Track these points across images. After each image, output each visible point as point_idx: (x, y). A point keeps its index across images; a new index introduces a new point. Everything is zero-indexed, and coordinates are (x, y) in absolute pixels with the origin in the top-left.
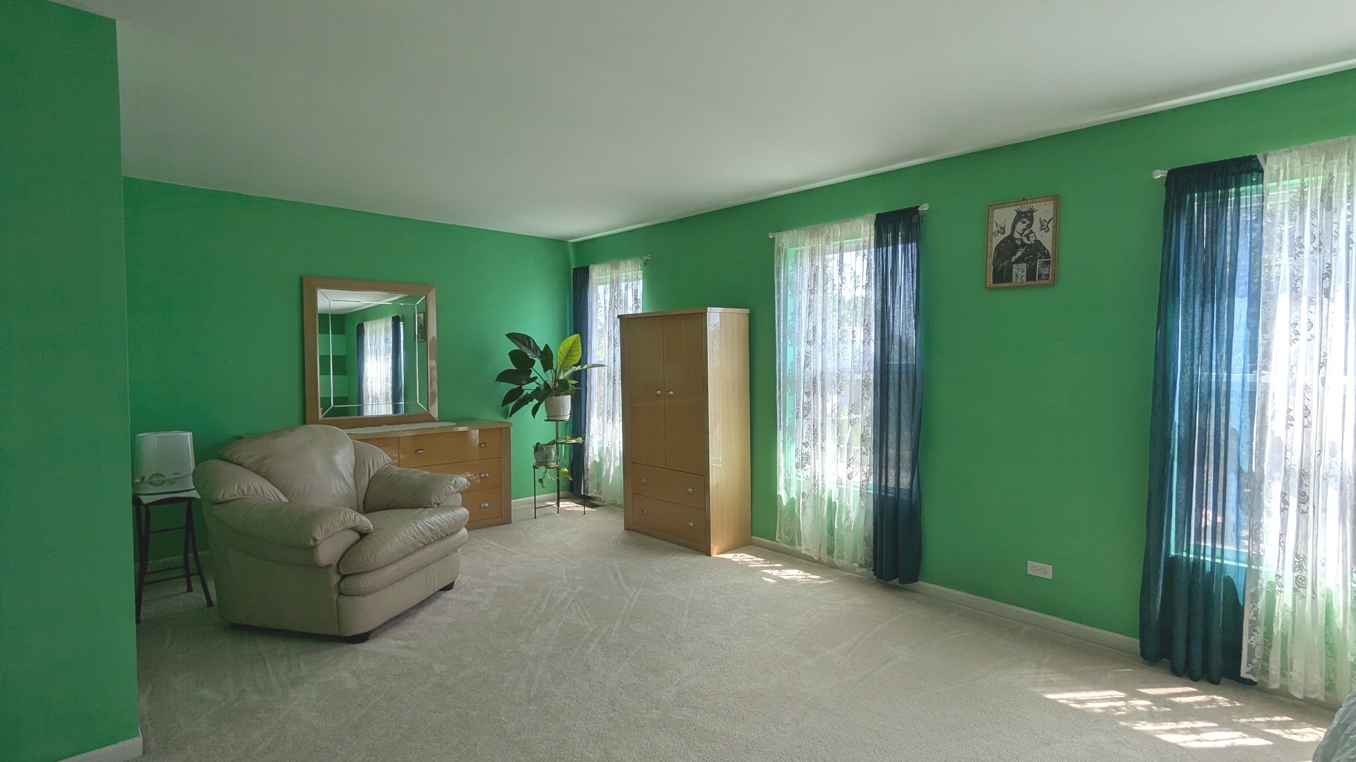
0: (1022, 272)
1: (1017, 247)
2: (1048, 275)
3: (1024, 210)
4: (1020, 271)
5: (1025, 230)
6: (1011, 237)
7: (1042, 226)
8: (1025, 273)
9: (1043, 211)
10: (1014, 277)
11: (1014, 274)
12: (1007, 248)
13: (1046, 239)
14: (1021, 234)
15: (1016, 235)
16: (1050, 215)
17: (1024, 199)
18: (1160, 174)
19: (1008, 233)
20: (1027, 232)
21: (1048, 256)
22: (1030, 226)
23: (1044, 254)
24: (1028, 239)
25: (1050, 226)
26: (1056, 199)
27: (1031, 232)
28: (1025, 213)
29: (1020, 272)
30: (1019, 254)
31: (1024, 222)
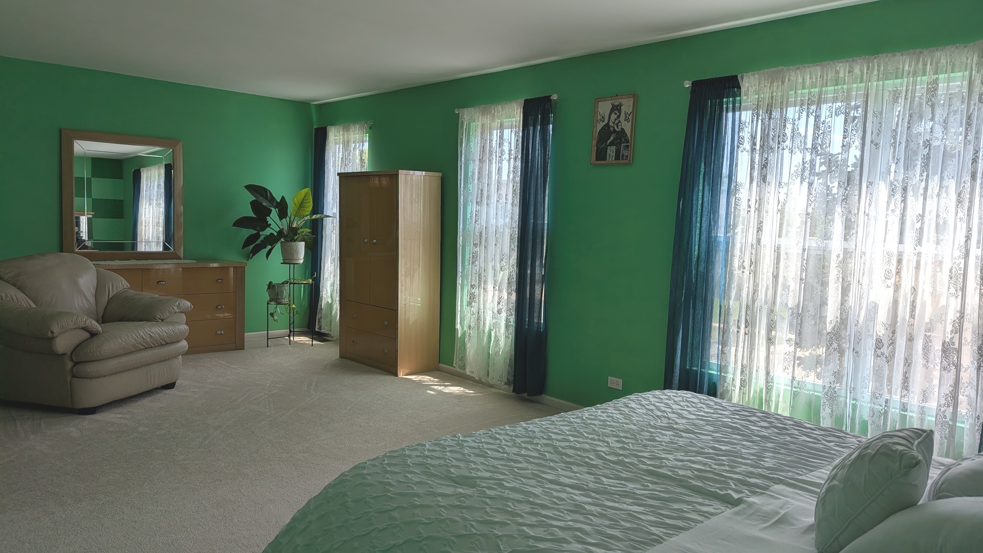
0: (613, 153)
1: (611, 133)
2: (627, 156)
3: (616, 104)
4: (611, 151)
5: (616, 120)
6: (607, 125)
7: (626, 117)
8: (614, 154)
9: (627, 105)
10: (608, 157)
11: (608, 154)
12: (606, 132)
13: (627, 127)
14: (614, 123)
15: (611, 124)
16: (630, 110)
17: (617, 95)
18: (688, 84)
19: (606, 121)
20: (617, 121)
21: (628, 142)
22: (619, 117)
23: (626, 139)
24: (618, 127)
25: (630, 117)
26: (635, 97)
27: (620, 122)
28: (617, 106)
29: (611, 153)
30: (612, 138)
31: (616, 114)
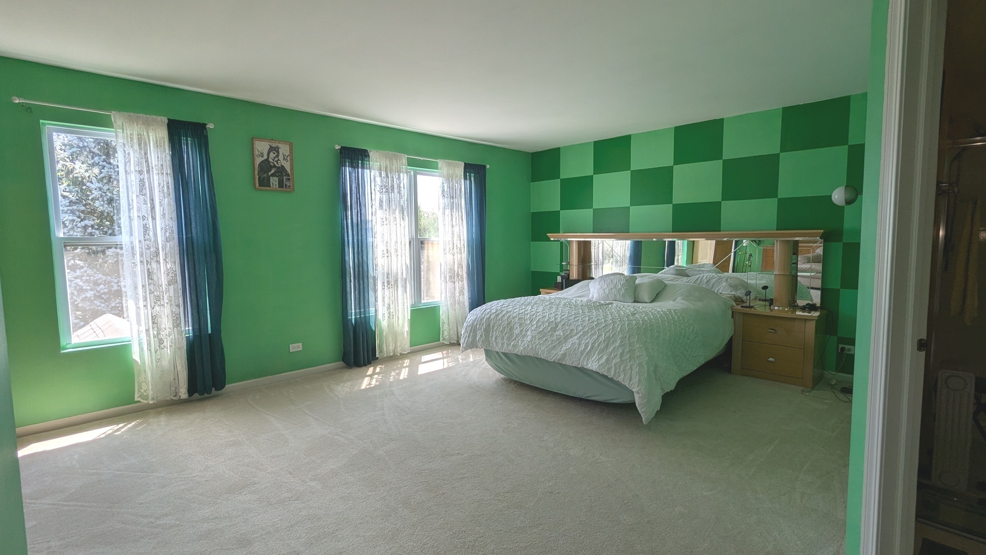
0: (276, 182)
1: (271, 167)
2: (290, 186)
3: (273, 146)
4: (274, 181)
5: (275, 158)
6: (267, 160)
7: (284, 158)
8: (277, 183)
9: (284, 149)
10: (271, 185)
11: (271, 183)
12: (265, 166)
13: (287, 166)
14: (273, 160)
15: (270, 160)
16: (287, 153)
17: (272, 140)
18: (338, 147)
19: (265, 157)
20: (276, 159)
21: (289, 176)
22: (278, 156)
23: (286, 174)
24: (277, 163)
25: (289, 158)
26: (291, 145)
27: (279, 160)
28: (275, 148)
29: (274, 182)
30: (273, 171)
31: (274, 153)
